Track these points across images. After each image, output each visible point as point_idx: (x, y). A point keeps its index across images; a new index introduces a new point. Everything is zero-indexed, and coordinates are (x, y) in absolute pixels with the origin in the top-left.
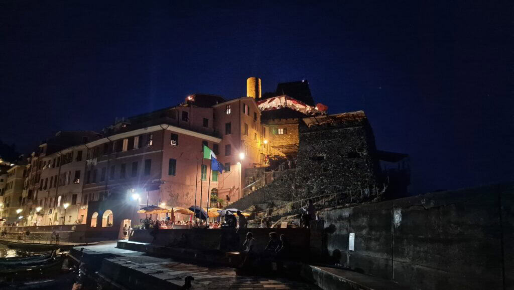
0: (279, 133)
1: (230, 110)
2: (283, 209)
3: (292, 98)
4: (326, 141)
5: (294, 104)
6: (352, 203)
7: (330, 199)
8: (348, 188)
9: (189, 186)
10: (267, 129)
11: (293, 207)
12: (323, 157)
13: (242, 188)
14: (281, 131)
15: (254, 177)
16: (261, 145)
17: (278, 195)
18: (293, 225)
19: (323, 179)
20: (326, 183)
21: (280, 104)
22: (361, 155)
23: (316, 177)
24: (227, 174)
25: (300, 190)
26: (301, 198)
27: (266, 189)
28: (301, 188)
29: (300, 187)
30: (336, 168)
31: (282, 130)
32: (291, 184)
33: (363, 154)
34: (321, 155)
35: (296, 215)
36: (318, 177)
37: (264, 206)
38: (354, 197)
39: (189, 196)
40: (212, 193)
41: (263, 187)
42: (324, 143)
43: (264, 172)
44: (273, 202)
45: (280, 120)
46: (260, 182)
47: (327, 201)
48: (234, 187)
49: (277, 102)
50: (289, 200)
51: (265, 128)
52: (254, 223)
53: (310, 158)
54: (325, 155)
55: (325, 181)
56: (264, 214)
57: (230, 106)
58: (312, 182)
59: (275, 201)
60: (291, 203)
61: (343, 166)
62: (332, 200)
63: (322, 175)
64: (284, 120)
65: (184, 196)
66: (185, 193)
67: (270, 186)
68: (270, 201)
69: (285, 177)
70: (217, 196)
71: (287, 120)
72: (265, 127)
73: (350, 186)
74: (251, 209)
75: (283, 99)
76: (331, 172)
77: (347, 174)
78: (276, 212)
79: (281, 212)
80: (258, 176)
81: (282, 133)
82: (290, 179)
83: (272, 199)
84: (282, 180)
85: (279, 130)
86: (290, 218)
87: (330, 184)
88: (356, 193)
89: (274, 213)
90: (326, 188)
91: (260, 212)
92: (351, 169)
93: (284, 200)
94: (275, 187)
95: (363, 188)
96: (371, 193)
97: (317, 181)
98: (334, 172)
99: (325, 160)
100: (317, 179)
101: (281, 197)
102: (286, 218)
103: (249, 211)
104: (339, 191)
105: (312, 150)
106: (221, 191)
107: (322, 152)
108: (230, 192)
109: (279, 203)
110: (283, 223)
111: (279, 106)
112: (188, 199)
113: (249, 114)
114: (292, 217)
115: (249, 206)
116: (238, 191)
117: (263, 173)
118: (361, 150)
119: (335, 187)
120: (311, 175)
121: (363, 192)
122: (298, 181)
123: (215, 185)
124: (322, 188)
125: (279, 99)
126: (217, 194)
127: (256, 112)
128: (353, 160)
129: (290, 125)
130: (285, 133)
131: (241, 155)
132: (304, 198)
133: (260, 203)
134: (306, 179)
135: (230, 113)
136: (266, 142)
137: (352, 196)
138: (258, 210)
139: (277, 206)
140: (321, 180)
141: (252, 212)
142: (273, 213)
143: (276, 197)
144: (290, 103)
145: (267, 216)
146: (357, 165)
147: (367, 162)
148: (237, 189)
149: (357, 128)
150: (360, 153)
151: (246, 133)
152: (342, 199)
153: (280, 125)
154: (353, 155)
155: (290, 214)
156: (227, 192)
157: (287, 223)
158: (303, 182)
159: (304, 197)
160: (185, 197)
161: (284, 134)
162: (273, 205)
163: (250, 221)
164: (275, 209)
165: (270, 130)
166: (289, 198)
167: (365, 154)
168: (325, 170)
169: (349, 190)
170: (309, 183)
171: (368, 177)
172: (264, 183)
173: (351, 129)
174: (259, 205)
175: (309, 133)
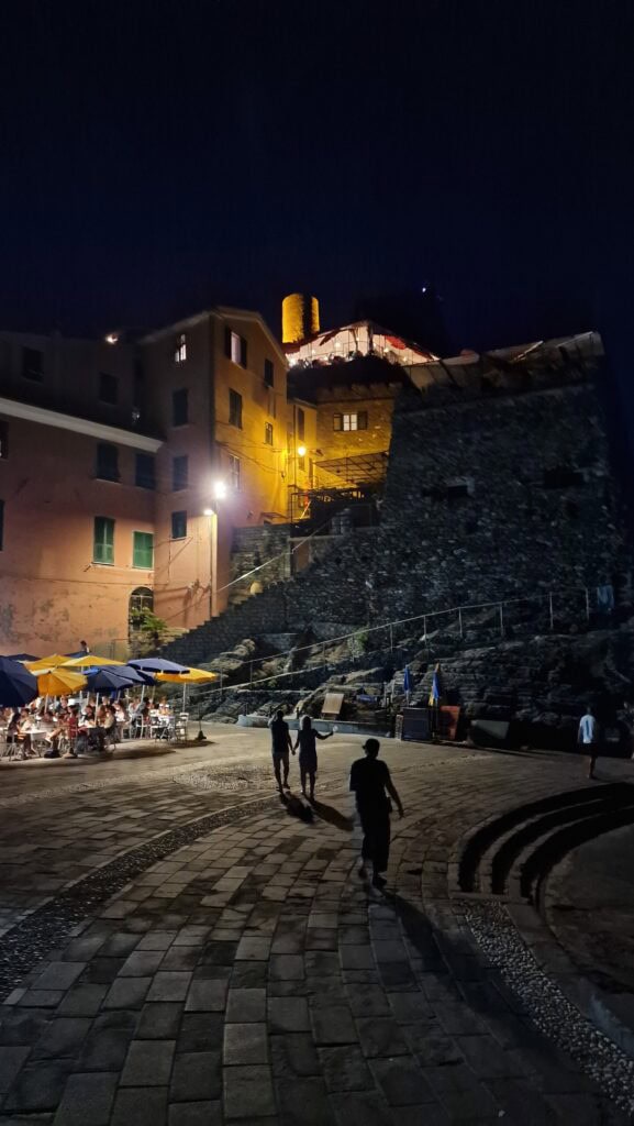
0: (346, 427)
1: (183, 349)
2: (338, 649)
3: (390, 332)
4: (476, 436)
5: (397, 351)
6: (555, 632)
7: (485, 617)
8: (541, 583)
9: (51, 581)
10: (310, 414)
11: (367, 645)
12: (464, 488)
13: (219, 586)
14: (350, 422)
15: (257, 554)
16: (290, 460)
17: (325, 608)
18: (359, 705)
19: (463, 555)
20: (471, 567)
21: (353, 349)
22: (586, 478)
23: (439, 550)
24: (179, 544)
25: (390, 592)
26: (392, 615)
27: (291, 590)
28: (397, 585)
29: (391, 582)
30: (503, 522)
31: (354, 418)
32: (363, 574)
33: (592, 475)
34: (458, 482)
35: (372, 671)
36: (448, 549)
37: (283, 640)
38: (562, 615)
39: (51, 611)
40: (134, 602)
41: (281, 584)
42: (468, 442)
43: (289, 539)
44: (311, 628)
45: (350, 389)
46: (275, 570)
47: (472, 627)
48: (197, 585)
49: (348, 343)
50: (358, 623)
51: (301, 414)
52: (244, 694)
53: (425, 493)
54: (469, 483)
55: (468, 563)
56: (282, 665)
57: (183, 337)
58: (428, 566)
59: (315, 626)
60: (362, 632)
61: (530, 513)
62: (489, 624)
63: (459, 545)
64: (361, 389)
65: (34, 612)
66: (39, 604)
67: (303, 580)
68: (301, 626)
69: (348, 552)
70: (152, 609)
71: (368, 387)
72: (303, 408)
73: (547, 578)
74: (241, 650)
75: (363, 332)
76: (489, 534)
77: (540, 539)
78: (316, 660)
79: (334, 657)
80: (270, 551)
81: (354, 427)
82: (364, 559)
83: (308, 618)
84: (338, 561)
85: (346, 418)
86: (353, 681)
87: (484, 571)
88: (566, 600)
89: (312, 663)
90: (472, 584)
91: (269, 660)
92: (553, 524)
93: (344, 623)
94: (317, 583)
95: (591, 584)
96: (618, 599)
97: (444, 564)
98: (496, 533)
99: (470, 497)
100: (444, 558)
101: (335, 611)
102: (344, 679)
103: (235, 656)
104: (512, 593)
105: (433, 468)
106: (163, 596)
107: (462, 473)
108: (188, 597)
109: (328, 629)
110: (328, 696)
111: (351, 353)
112: (51, 620)
113: (243, 360)
114: (360, 677)
115: (237, 640)
116: (207, 595)
117: (284, 541)
118: (587, 460)
119: (501, 581)
120: (424, 543)
121: (593, 596)
122: (385, 562)
123: (144, 577)
124: (459, 583)
125: (351, 335)
126: (151, 604)
127: (271, 360)
128: (562, 494)
129: (378, 403)
130: (362, 425)
131: (218, 489)
132: (402, 615)
133: (273, 632)
134: (412, 558)
135: (184, 357)
136: (302, 450)
137: (556, 608)
138: (265, 650)
139: (323, 640)
140: (457, 561)
141: (244, 658)
142: (308, 662)
143: (319, 611)
144: (383, 345)
145: (290, 670)
146: (572, 509)
147: (607, 501)
148: (205, 591)
149: (576, 390)
150: (584, 471)
151: (236, 419)
152: (523, 619)
153: (350, 404)
154: (561, 478)
155: (356, 666)
156: (180, 597)
157: (341, 696)
158: (400, 568)
159: (403, 613)
160: (39, 616)
161: (359, 428)
162: (308, 637)
163: (234, 687)
164: (315, 648)
165: (320, 419)
166: (358, 617)
167: (599, 473)
168: (472, 527)
169: (544, 591)
170: (419, 570)
171: (609, 548)
172: (288, 570)
173: (557, 393)
174: (269, 638)
175: (423, 413)
